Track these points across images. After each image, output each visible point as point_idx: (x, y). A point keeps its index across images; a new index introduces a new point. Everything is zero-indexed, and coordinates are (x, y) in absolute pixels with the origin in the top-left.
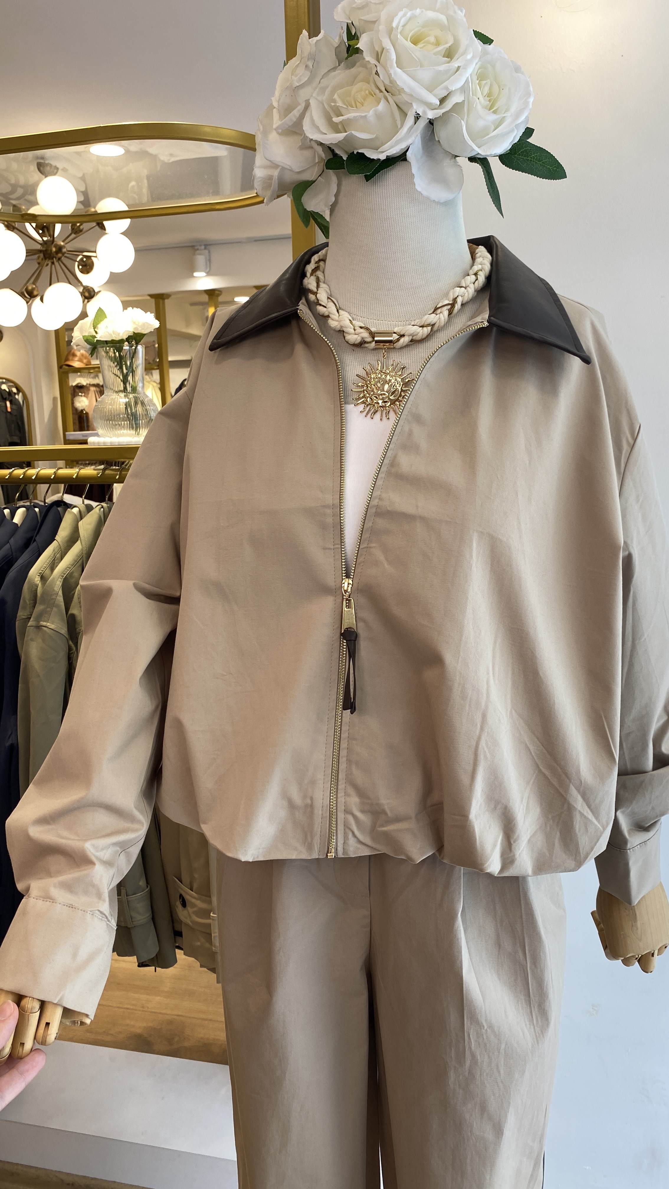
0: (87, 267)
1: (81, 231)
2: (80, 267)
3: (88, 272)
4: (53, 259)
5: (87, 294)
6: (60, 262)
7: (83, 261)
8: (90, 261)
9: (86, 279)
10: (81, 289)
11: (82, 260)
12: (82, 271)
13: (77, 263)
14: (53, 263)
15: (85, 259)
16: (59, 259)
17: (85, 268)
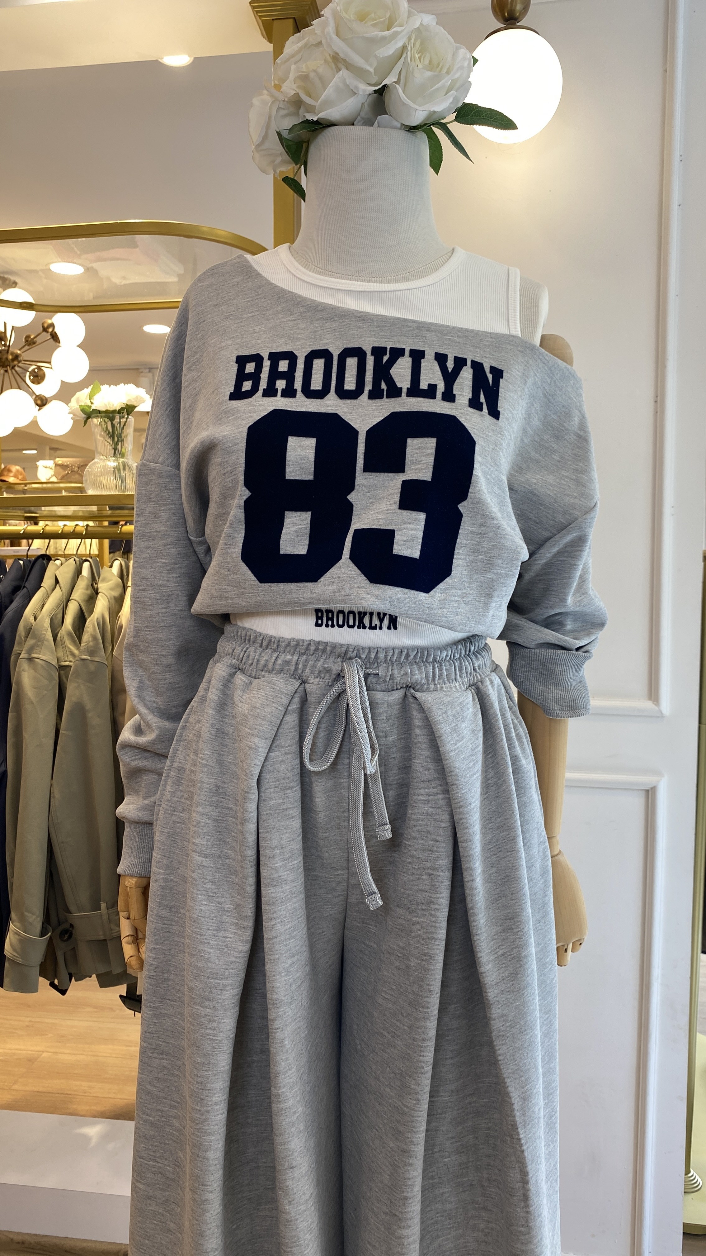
0: (38, 377)
1: (34, 343)
2: (32, 378)
3: (39, 383)
4: (6, 367)
5: (39, 402)
6: (13, 370)
7: (35, 372)
8: (41, 372)
9: (38, 389)
10: (34, 397)
11: (33, 370)
12: (33, 382)
13: (28, 373)
14: (6, 371)
15: (36, 370)
16: (13, 368)
17: (36, 378)
